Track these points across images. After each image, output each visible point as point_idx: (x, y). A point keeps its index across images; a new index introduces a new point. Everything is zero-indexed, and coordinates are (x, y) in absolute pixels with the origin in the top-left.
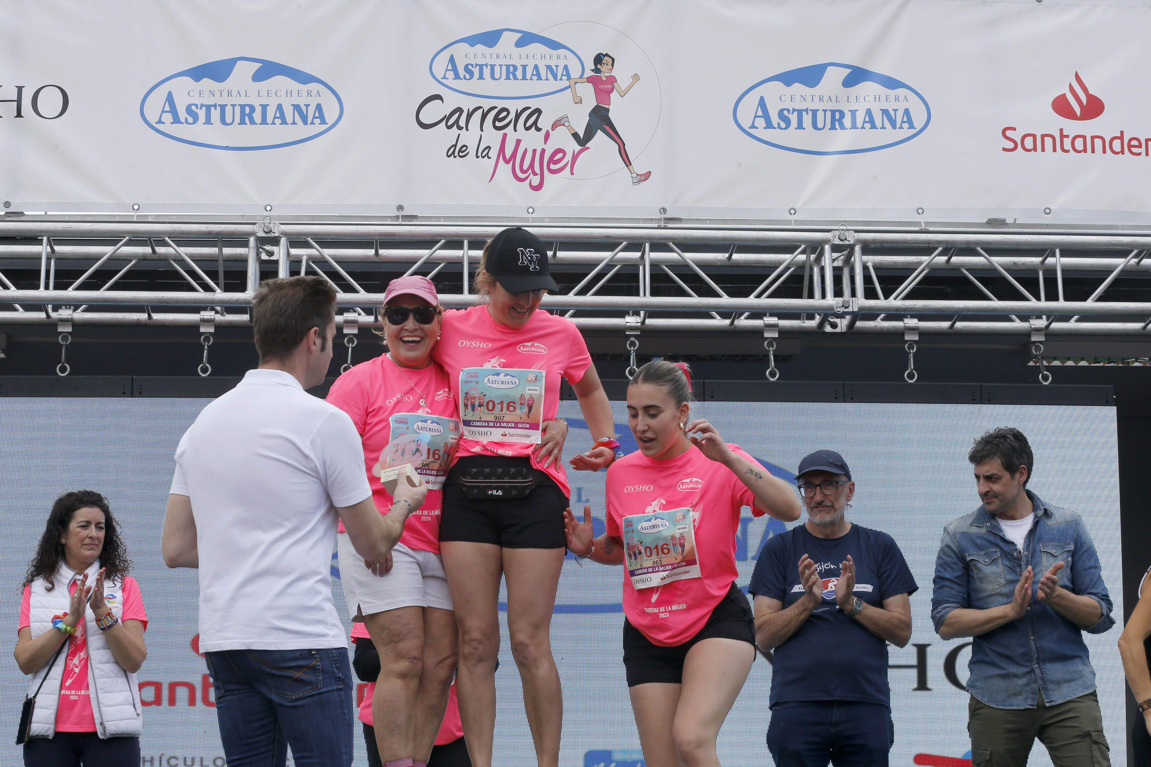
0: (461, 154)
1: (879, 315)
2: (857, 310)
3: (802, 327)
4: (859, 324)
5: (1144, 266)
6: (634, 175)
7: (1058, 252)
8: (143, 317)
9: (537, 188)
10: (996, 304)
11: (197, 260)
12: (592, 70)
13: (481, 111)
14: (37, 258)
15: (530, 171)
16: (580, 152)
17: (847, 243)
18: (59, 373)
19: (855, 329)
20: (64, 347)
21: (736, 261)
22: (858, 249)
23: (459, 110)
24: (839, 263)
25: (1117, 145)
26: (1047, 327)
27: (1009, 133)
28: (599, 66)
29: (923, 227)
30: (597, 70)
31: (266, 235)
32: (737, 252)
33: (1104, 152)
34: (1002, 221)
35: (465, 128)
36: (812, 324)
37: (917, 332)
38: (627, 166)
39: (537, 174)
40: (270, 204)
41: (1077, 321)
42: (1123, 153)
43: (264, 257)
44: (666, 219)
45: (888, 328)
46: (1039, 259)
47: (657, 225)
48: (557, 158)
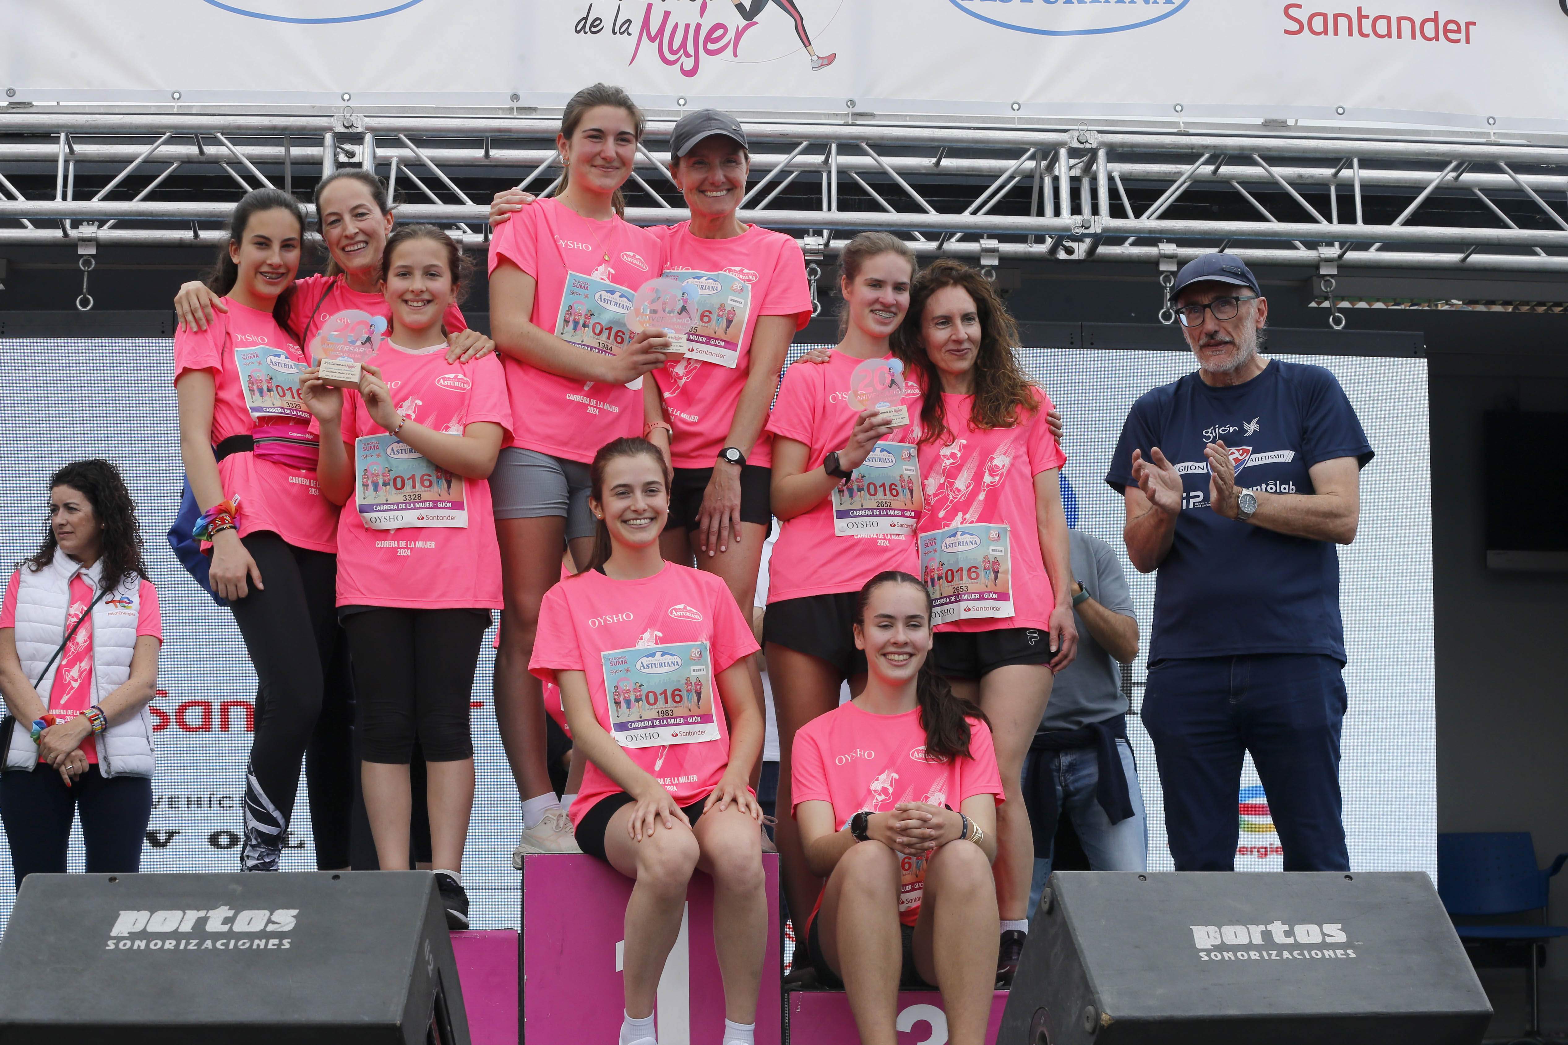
0: (593, 29)
1: (1127, 238)
2: (1100, 232)
3: (1029, 253)
4: (1102, 250)
5: (1464, 182)
6: (815, 58)
7: (1356, 162)
8: (188, 235)
9: (690, 73)
10: (1275, 226)
11: (259, 162)
14: (53, 160)
15: (682, 51)
17: (1088, 146)
18: (79, 307)
19: (1096, 255)
20: (86, 274)
21: (945, 167)
22: (1102, 153)
24: (1076, 172)
25: (1429, 29)
26: (1341, 257)
27: (1292, 12)
29: (1182, 128)
31: (346, 131)
32: (946, 157)
33: (1414, 37)
34: (1282, 122)
36: (1041, 249)
37: (1175, 260)
38: (806, 46)
39: (690, 56)
40: (349, 92)
41: (1379, 250)
42: (1437, 40)
43: (343, 158)
44: (854, 114)
45: (1138, 256)
46: (1330, 171)
47: (843, 122)
48: (715, 35)
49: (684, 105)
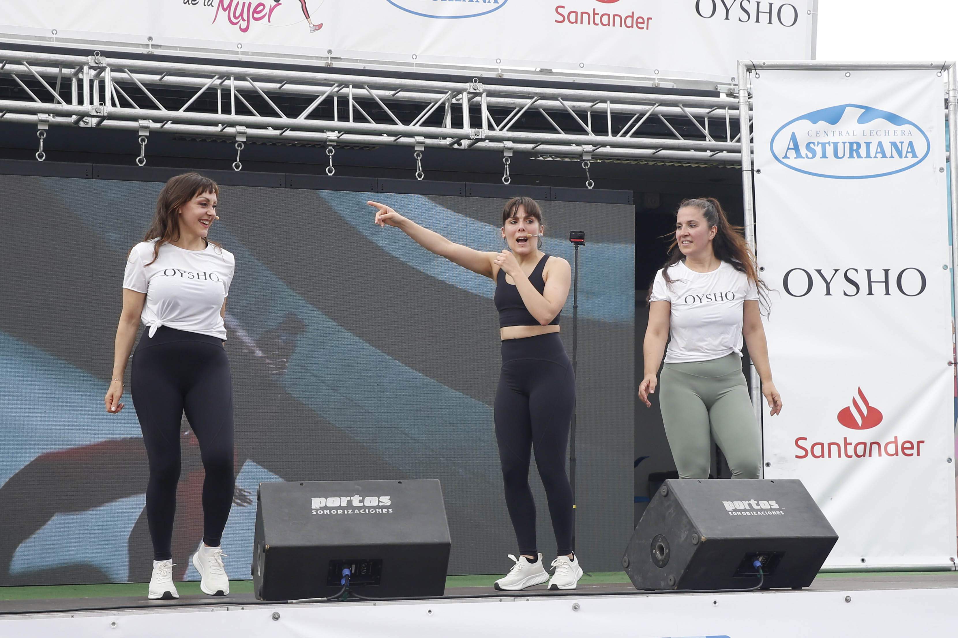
0: (193, 2)
2: (484, 138)
3: (440, 144)
4: (477, 144)
6: (312, 26)
7: (608, 101)
9: (245, 30)
15: (240, 18)
16: (275, 7)
17: (478, 90)
19: (474, 147)
21: (399, 96)
22: (484, 95)
25: (629, 22)
26: (594, 150)
27: (560, 10)
29: (500, 72)
31: (96, 65)
33: (621, 26)
34: (550, 70)
36: (446, 143)
37: (512, 150)
38: (307, 19)
39: (245, 20)
40: (56, 28)
41: (611, 147)
42: (632, 27)
44: (331, 58)
45: (493, 147)
46: (590, 104)
47: (325, 62)
48: (259, 9)
49: (241, 48)
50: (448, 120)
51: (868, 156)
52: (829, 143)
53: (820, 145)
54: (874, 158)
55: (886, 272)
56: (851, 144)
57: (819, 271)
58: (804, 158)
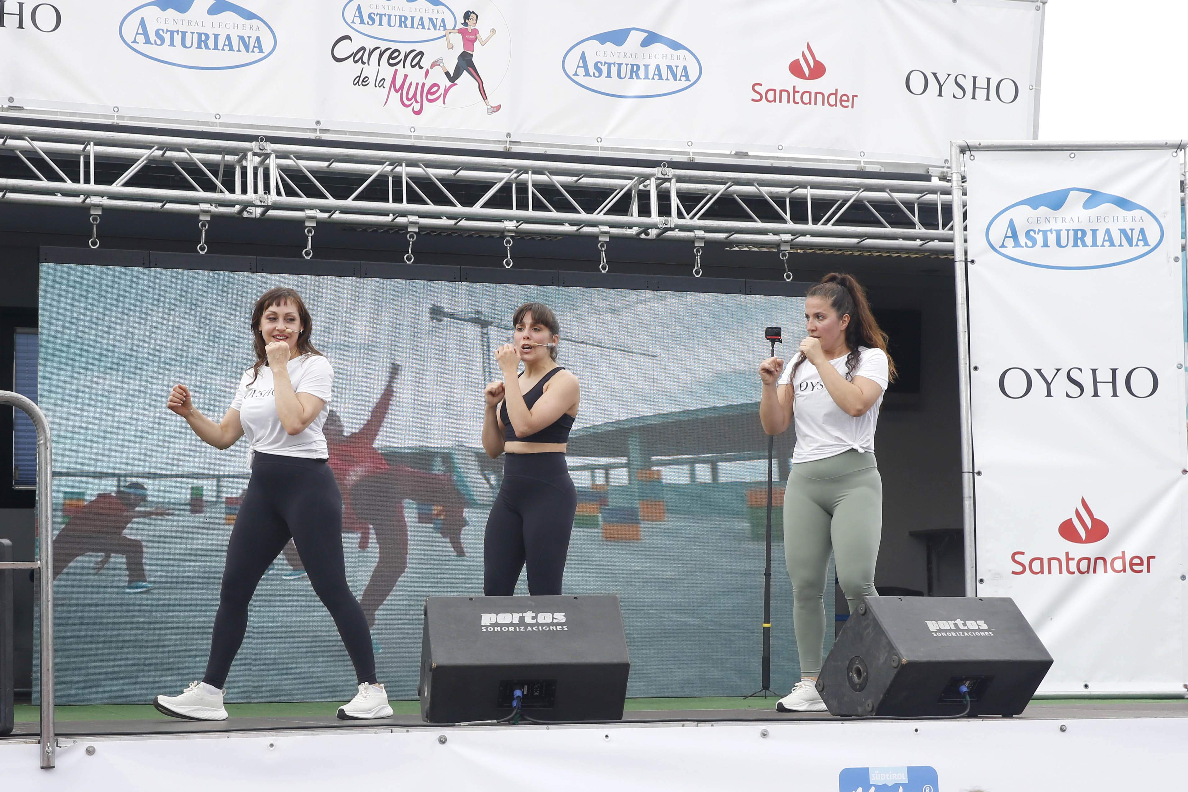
0: (364, 83)
2: (673, 226)
3: (625, 234)
4: (665, 234)
6: (489, 107)
7: (808, 187)
9: (418, 113)
10: (759, 224)
12: (462, 24)
13: (379, 50)
15: (414, 99)
16: (450, 87)
17: (667, 175)
19: (662, 236)
20: (95, 226)
21: (581, 182)
22: (674, 180)
23: (363, 49)
25: (832, 100)
26: (792, 240)
27: (757, 88)
28: (467, 21)
29: (691, 156)
30: (465, 24)
31: (261, 152)
33: (824, 104)
35: (367, 64)
36: (632, 232)
37: (704, 240)
38: (484, 100)
39: (418, 102)
40: (219, 114)
41: (810, 237)
42: (836, 105)
44: (510, 142)
45: (684, 237)
46: (789, 190)
47: (504, 146)
48: (433, 90)
49: (414, 132)
50: (635, 208)
51: (1094, 244)
52: (1051, 231)
53: (1041, 233)
54: (1101, 246)
55: (1114, 371)
56: (1076, 232)
57: (1039, 371)
58: (1023, 247)
